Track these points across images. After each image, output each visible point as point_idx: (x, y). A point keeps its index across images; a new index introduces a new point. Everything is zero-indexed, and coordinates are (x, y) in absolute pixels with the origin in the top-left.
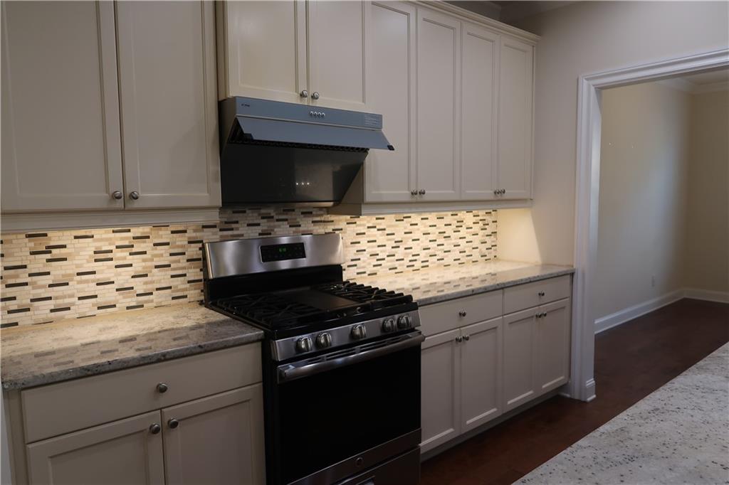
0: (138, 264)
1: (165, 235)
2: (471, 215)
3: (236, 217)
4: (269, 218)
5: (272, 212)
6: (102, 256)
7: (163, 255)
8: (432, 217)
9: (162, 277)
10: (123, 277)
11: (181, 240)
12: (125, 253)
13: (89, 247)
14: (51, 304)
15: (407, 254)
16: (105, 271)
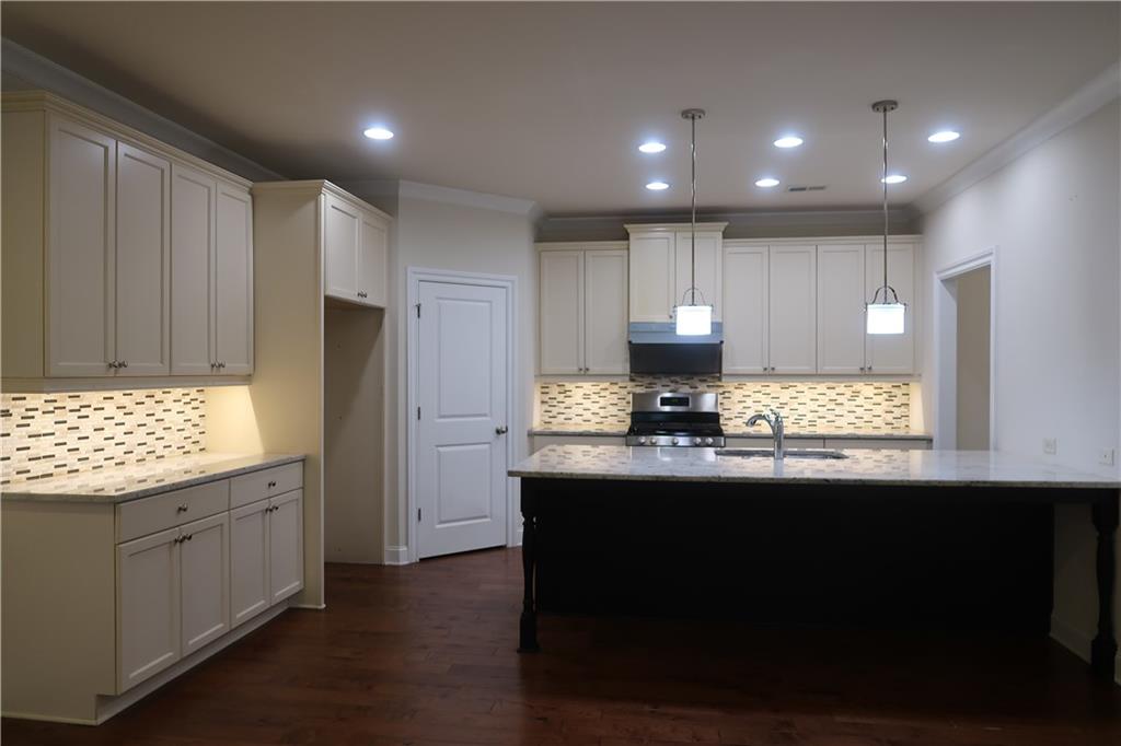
0: (602, 402)
1: (615, 388)
2: (872, 387)
3: (656, 381)
4: (677, 382)
5: (678, 379)
6: (586, 396)
7: (614, 398)
8: (822, 388)
9: (613, 410)
10: (595, 408)
11: (624, 392)
12: (596, 396)
13: (581, 391)
14: (564, 416)
15: (792, 415)
16: (587, 404)
